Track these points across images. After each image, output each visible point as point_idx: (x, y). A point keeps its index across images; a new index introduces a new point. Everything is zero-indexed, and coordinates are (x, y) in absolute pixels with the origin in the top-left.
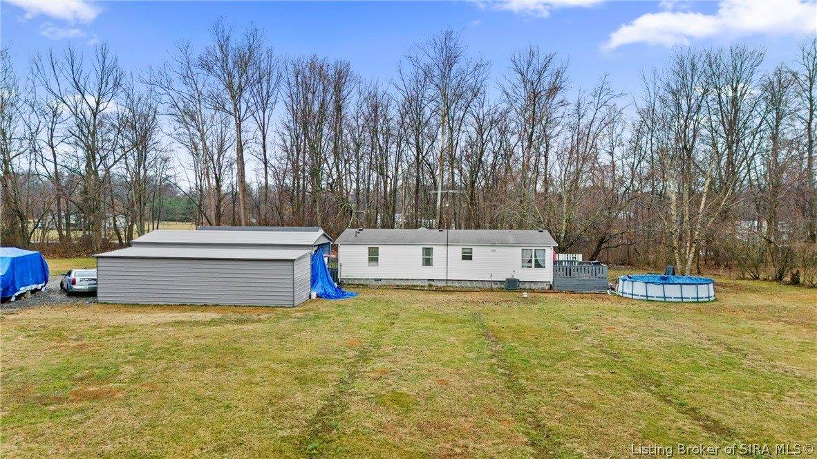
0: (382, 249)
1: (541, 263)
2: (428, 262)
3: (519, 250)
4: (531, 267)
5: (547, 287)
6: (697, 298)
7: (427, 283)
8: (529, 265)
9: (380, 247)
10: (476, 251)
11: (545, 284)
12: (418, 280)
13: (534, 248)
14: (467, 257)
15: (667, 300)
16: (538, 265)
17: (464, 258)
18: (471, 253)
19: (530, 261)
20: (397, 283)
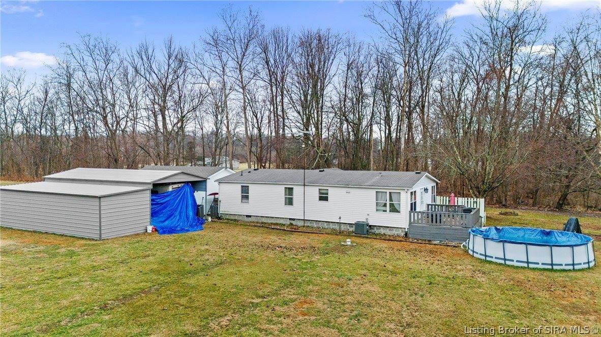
0: (252, 188)
1: (397, 207)
2: (289, 202)
3: (373, 192)
4: (385, 211)
5: (403, 234)
6: (552, 265)
7: (288, 222)
8: (384, 208)
9: (250, 185)
10: (332, 193)
11: (400, 230)
12: (281, 218)
13: (388, 191)
14: (324, 198)
15: (508, 263)
16: (394, 209)
17: (321, 199)
18: (327, 194)
19: (385, 205)
20: (264, 220)
